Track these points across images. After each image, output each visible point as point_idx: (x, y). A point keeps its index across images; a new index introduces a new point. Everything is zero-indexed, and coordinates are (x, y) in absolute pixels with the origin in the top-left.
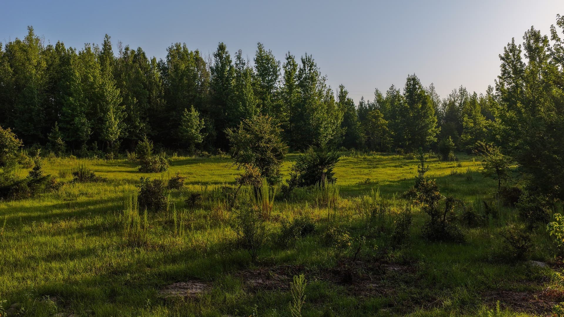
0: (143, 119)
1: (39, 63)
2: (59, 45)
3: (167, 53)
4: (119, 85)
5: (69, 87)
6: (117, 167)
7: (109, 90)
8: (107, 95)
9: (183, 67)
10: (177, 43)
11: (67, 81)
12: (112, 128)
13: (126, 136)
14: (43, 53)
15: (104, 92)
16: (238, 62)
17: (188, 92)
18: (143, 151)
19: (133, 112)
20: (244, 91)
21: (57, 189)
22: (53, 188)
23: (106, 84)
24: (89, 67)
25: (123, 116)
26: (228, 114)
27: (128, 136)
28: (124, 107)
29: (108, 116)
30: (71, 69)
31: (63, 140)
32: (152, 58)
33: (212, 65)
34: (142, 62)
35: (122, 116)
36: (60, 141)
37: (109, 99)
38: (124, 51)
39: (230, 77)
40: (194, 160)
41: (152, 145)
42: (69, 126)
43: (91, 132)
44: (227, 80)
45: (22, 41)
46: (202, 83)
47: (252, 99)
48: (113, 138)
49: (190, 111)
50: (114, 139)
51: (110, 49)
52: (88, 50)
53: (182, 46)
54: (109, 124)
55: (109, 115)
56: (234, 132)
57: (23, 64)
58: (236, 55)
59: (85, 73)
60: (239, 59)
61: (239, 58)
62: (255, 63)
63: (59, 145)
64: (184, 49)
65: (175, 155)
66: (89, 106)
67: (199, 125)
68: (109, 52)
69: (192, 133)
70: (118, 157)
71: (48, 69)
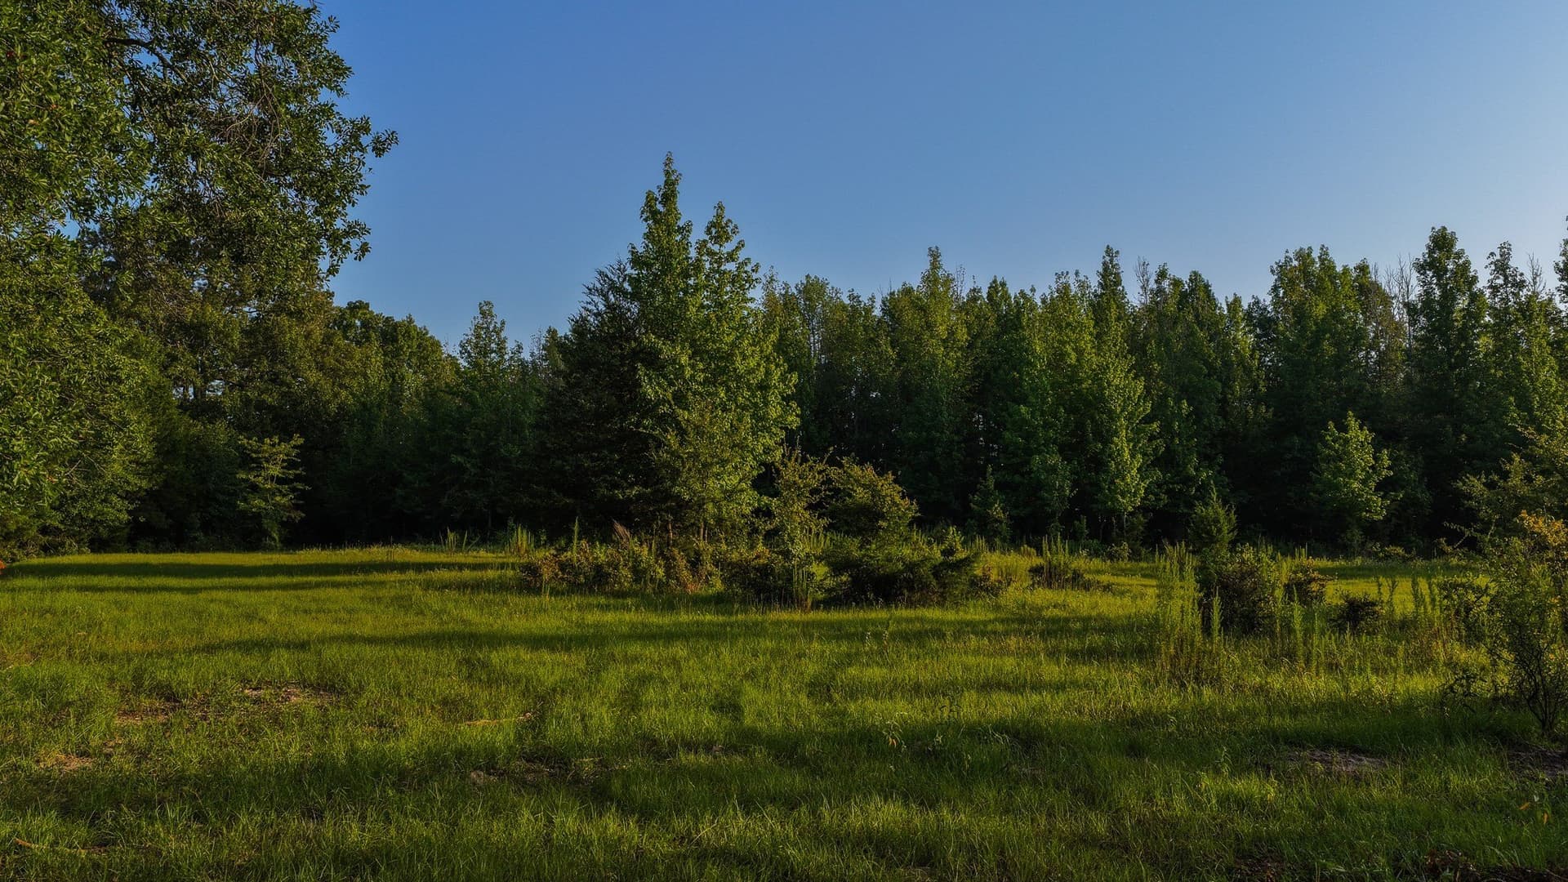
0: (1206, 459)
1: (952, 333)
2: (997, 288)
3: (1271, 280)
4: (1140, 369)
5: (1017, 383)
6: (1138, 577)
7: (1116, 382)
8: (1111, 395)
9: (1321, 310)
10: (1301, 249)
11: (1015, 369)
12: (1123, 479)
13: (1162, 504)
14: (962, 308)
15: (1105, 389)
16: (1500, 281)
17: (1338, 378)
18: (1209, 533)
19: (1180, 439)
20: (1520, 364)
21: (996, 595)
22: (987, 590)
23: (1108, 368)
24: (1066, 328)
25: (1154, 450)
26: (1470, 439)
27: (1165, 506)
28: (1155, 426)
29: (1113, 446)
30: (1024, 339)
31: (1004, 510)
32: (1231, 299)
33: (1413, 297)
34: (1203, 308)
35: (1150, 451)
36: (997, 511)
37: (1116, 405)
38: (1153, 285)
39: (1474, 327)
40: (1359, 568)
41: (1233, 517)
42: (1017, 478)
43: (1071, 491)
44: (1463, 335)
45: (915, 289)
46: (1381, 354)
47: (1552, 386)
48: (1127, 504)
49: (1344, 428)
50: (1130, 509)
51: (1118, 283)
52: (1064, 291)
53: (1315, 255)
54: (1117, 468)
55: (1117, 445)
56: (1491, 485)
57: (918, 338)
58: (1491, 260)
59: (1056, 345)
60: (1504, 270)
61: (1501, 267)
62: (1561, 280)
63: (997, 521)
64: (1323, 264)
65: (1300, 554)
66: (1066, 425)
67: (1373, 467)
68: (1114, 292)
69: (1353, 492)
70: (1140, 555)
71: (971, 346)
